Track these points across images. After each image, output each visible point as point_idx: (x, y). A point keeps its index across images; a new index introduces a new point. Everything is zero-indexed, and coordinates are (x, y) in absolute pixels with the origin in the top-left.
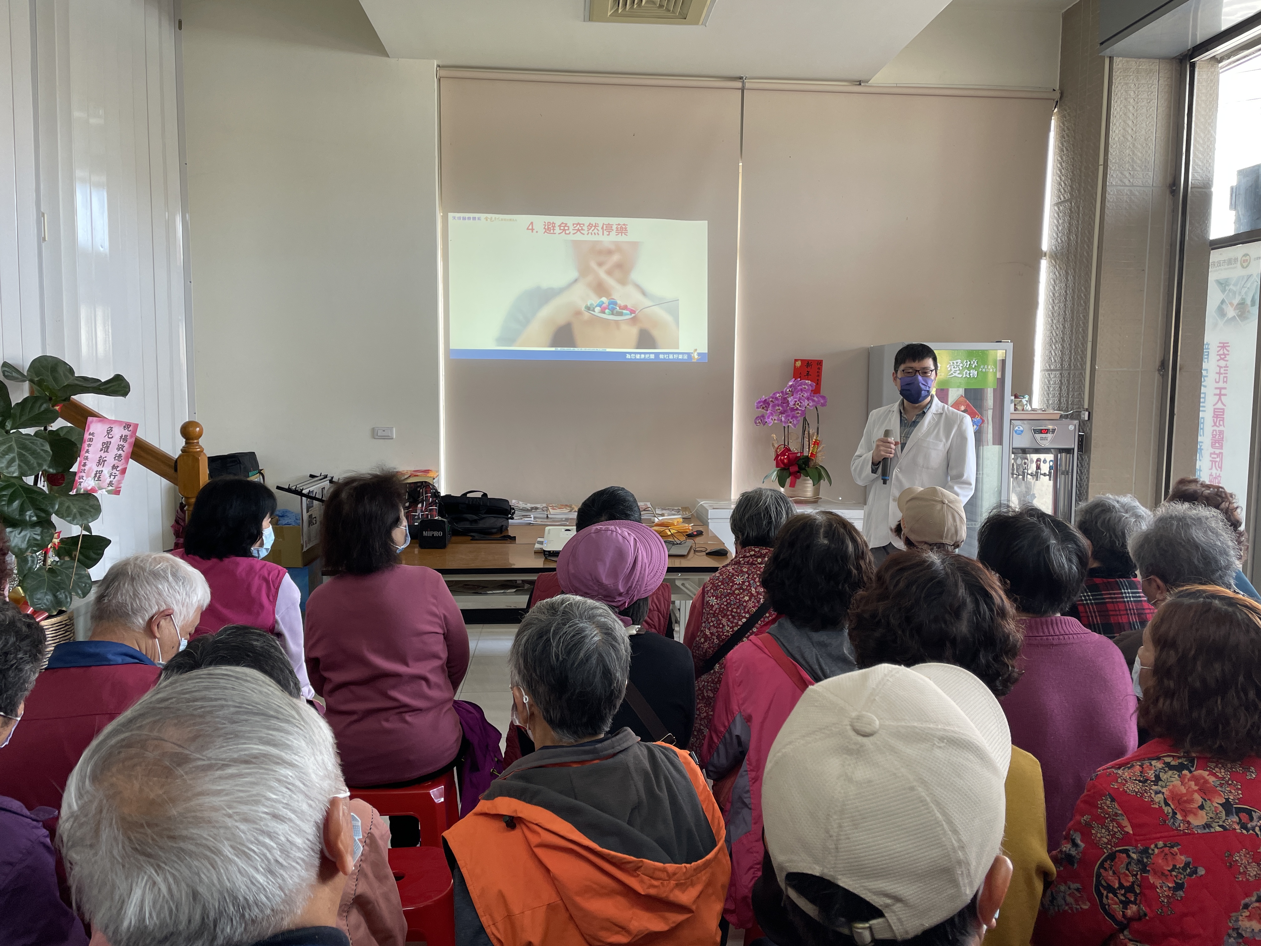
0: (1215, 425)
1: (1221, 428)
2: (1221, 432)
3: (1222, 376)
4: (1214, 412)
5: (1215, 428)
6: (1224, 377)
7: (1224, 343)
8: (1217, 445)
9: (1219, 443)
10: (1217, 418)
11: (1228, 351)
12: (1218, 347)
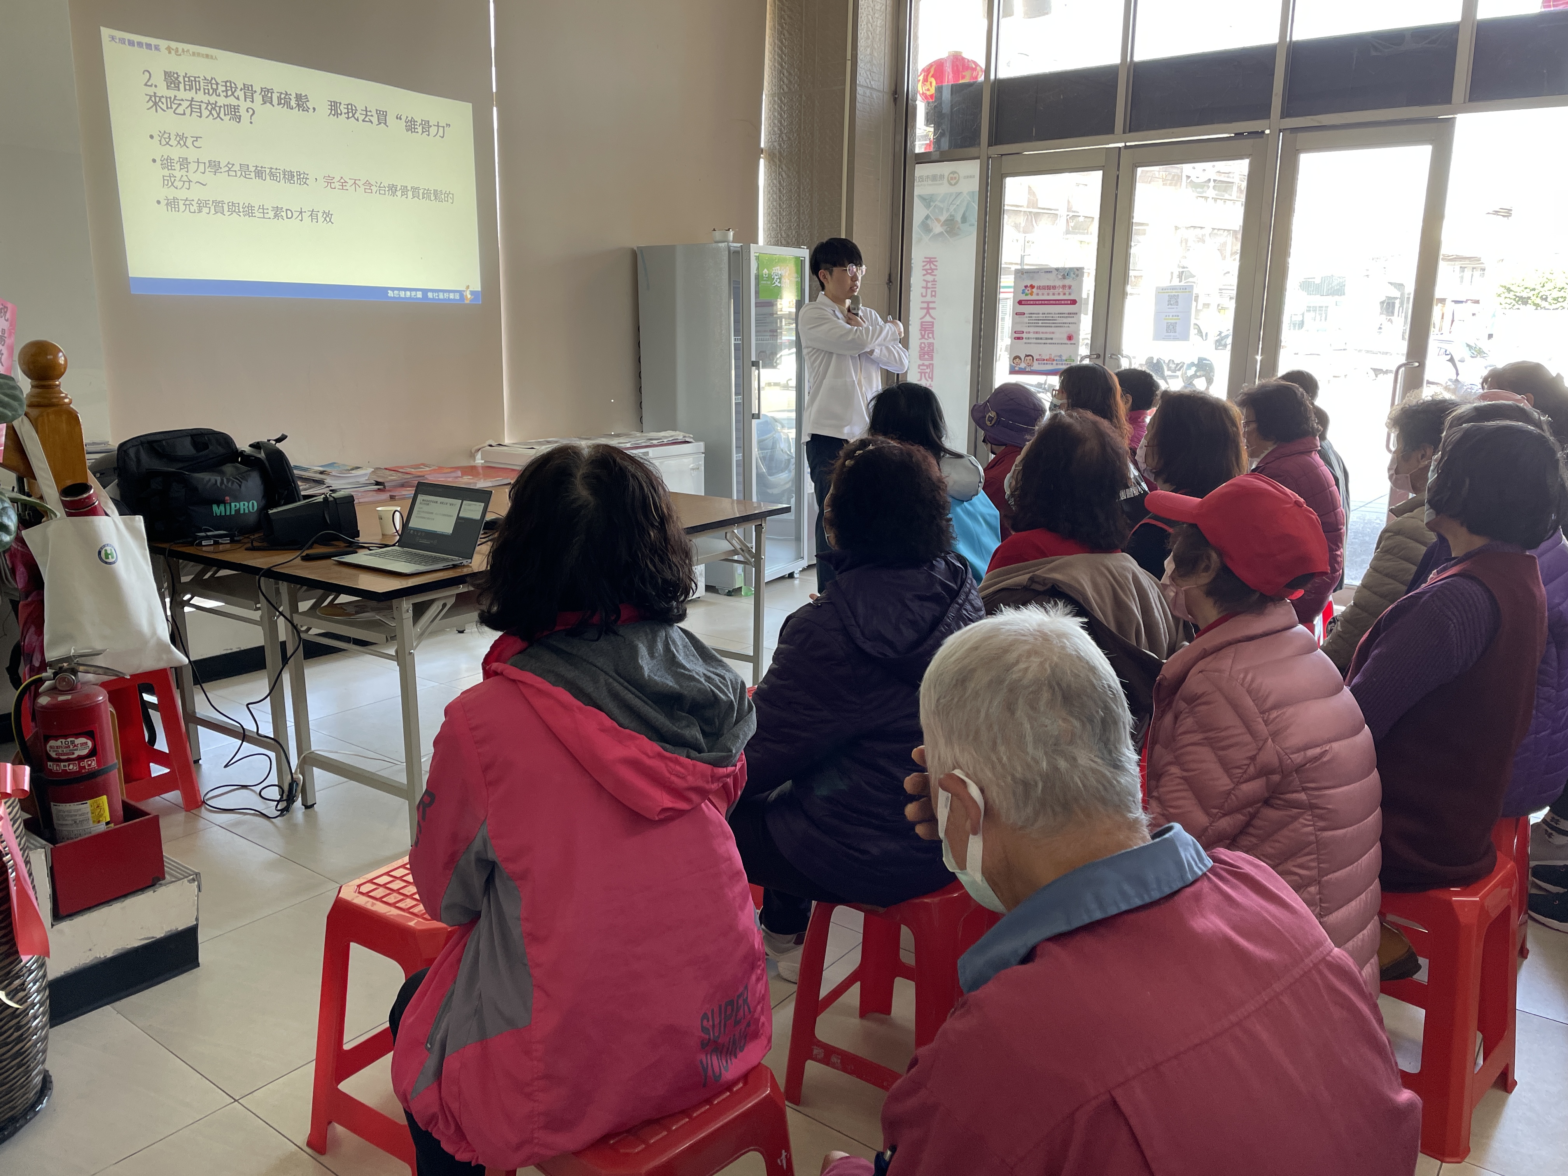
0: (923, 337)
1: (931, 341)
2: (931, 345)
3: (929, 291)
4: (922, 325)
5: (923, 341)
6: (932, 291)
7: (930, 258)
8: (926, 356)
9: (928, 355)
10: (925, 331)
11: (936, 266)
12: (924, 262)
